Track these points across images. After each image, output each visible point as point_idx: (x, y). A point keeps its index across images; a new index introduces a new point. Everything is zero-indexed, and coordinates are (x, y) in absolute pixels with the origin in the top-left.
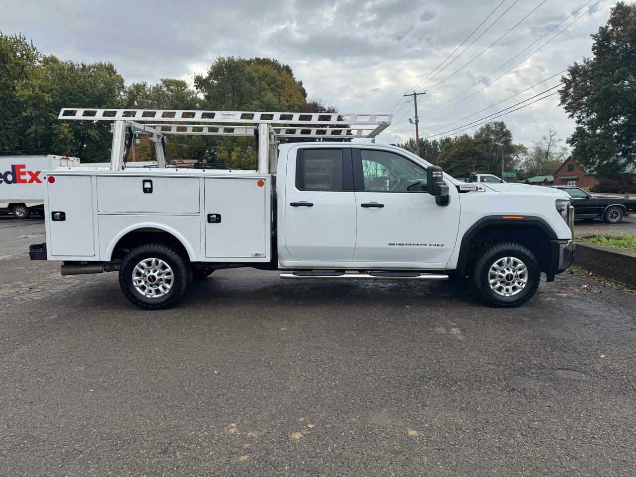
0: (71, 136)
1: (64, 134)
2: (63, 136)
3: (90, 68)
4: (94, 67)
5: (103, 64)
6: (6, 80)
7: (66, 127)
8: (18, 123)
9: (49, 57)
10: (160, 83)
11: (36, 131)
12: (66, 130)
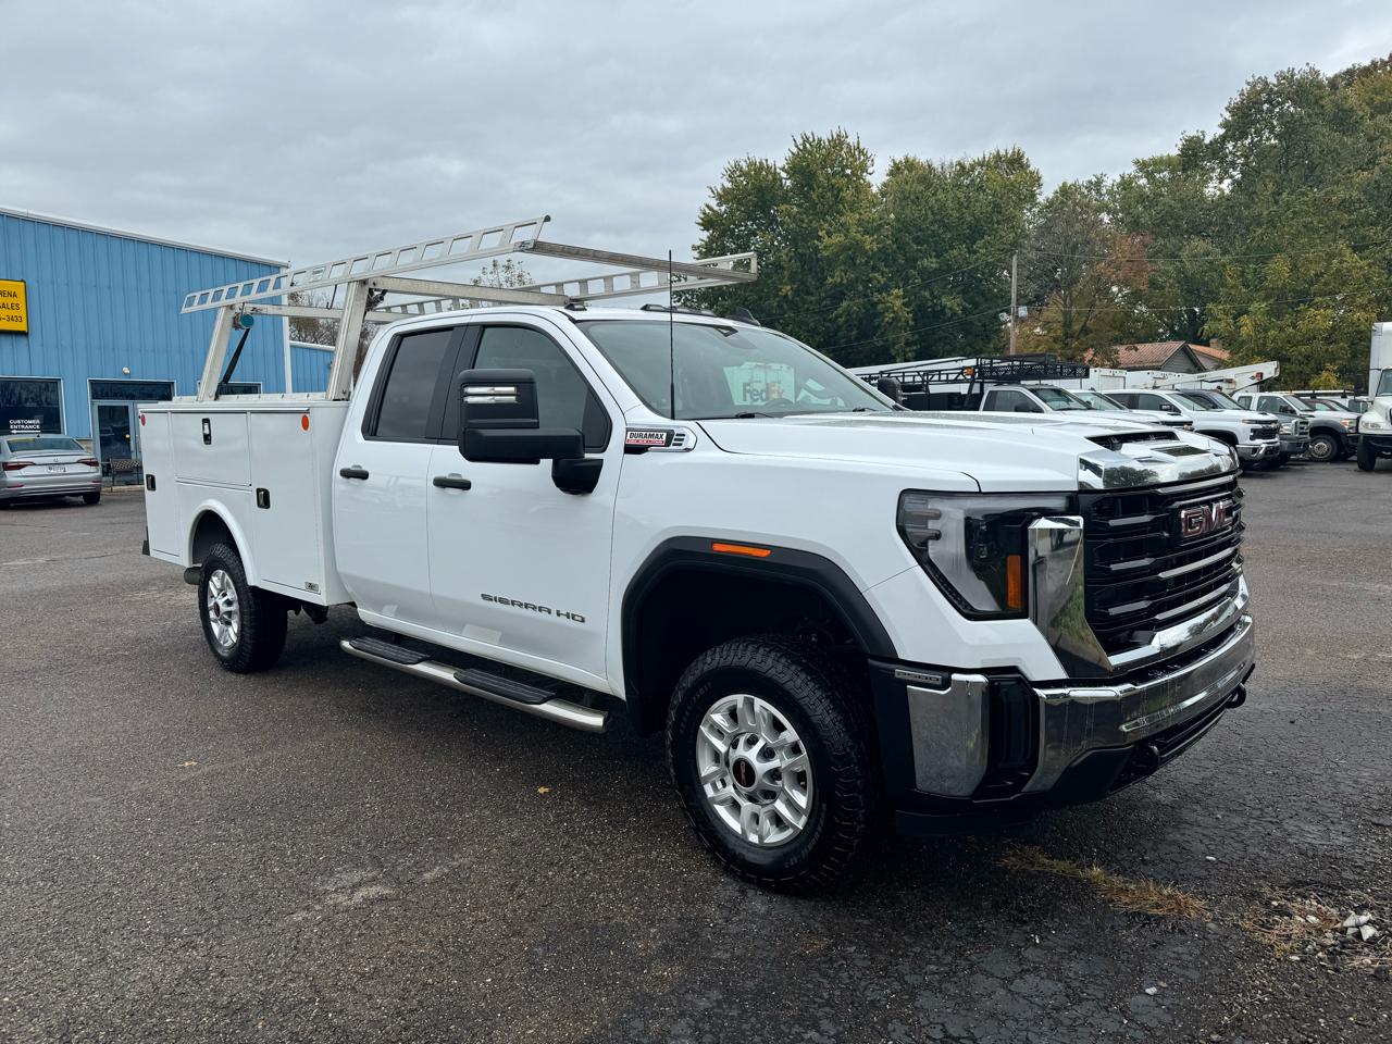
0: (906, 315)
1: (894, 312)
2: (892, 315)
3: (973, 168)
4: (981, 164)
5: (1002, 153)
6: (811, 221)
7: (897, 297)
8: (825, 299)
9: (901, 162)
10: (1131, 170)
11: (848, 312)
12: (898, 303)
